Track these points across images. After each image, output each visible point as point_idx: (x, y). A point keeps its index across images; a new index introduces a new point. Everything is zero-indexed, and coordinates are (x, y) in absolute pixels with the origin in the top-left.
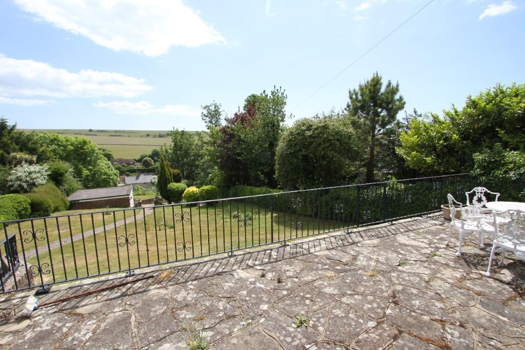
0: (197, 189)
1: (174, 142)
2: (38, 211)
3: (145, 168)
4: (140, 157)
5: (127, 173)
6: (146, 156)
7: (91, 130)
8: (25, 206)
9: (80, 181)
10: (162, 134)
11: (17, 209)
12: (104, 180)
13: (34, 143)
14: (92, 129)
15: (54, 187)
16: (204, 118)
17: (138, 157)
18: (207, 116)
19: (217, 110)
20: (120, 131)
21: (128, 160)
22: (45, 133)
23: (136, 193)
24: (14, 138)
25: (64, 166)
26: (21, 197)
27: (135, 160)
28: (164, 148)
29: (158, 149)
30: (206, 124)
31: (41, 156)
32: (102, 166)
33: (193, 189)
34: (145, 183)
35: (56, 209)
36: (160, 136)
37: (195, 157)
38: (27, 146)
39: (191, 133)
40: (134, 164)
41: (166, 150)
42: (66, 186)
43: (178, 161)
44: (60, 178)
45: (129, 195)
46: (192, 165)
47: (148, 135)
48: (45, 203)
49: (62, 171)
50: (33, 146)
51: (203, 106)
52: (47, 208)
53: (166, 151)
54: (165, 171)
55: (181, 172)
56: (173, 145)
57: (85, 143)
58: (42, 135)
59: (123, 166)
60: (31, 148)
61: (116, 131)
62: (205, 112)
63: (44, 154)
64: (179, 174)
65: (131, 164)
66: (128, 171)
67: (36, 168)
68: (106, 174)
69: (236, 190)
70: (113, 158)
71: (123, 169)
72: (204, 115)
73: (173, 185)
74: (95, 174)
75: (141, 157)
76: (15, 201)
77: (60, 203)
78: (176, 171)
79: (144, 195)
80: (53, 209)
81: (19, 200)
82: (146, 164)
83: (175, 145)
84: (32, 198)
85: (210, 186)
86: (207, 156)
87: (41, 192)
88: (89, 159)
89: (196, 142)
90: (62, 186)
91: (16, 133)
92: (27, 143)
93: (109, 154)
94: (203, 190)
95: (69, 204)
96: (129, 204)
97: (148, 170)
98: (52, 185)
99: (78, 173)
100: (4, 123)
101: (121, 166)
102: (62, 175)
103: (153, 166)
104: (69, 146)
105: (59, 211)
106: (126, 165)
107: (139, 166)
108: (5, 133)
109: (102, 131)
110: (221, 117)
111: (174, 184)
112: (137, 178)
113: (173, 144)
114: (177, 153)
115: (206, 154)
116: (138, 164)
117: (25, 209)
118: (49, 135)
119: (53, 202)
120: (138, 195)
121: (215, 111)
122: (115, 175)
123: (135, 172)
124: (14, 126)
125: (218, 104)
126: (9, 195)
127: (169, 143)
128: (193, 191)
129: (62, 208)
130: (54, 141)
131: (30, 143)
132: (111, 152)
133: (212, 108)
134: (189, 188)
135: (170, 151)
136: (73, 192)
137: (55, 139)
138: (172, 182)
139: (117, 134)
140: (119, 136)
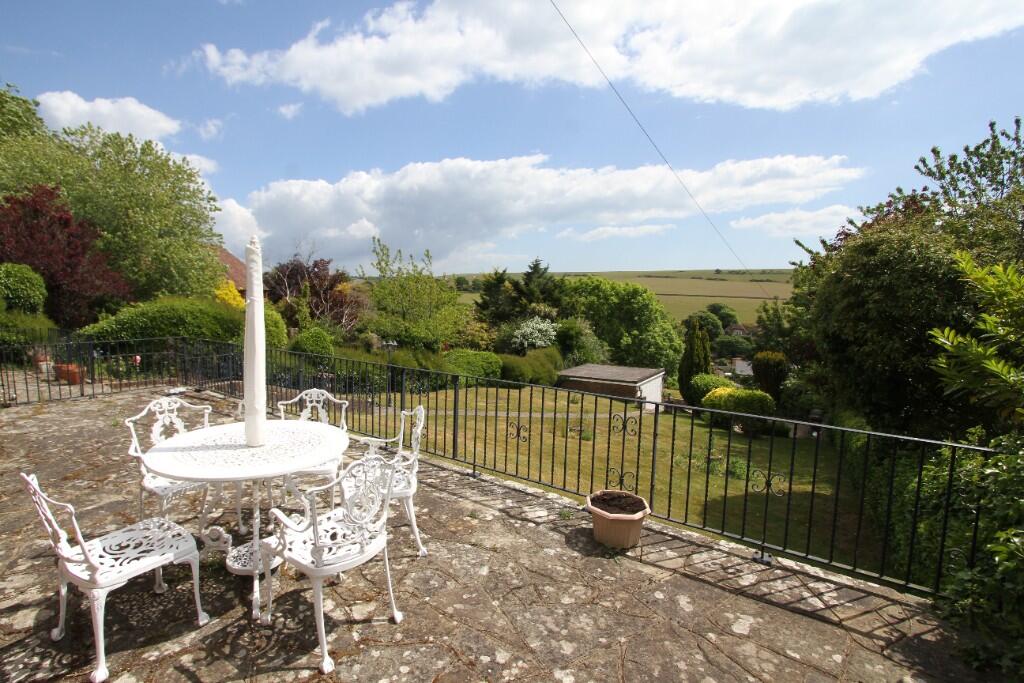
8: (494, 369)
11: (485, 370)
12: (652, 356)
13: (561, 291)
14: (720, 268)
15: (557, 354)
20: (771, 272)
24: (542, 283)
32: (655, 332)
35: (534, 381)
38: (552, 295)
42: (578, 355)
44: (570, 343)
48: (517, 370)
49: (571, 332)
50: (559, 295)
57: (635, 293)
60: (556, 297)
61: (764, 272)
67: (545, 325)
68: (656, 345)
70: (735, 322)
73: (701, 379)
76: (486, 361)
77: (546, 375)
81: (490, 360)
84: (510, 362)
87: (532, 356)
88: (637, 318)
90: (572, 354)
92: (553, 291)
93: (730, 315)
98: (555, 352)
102: (572, 338)
104: (612, 298)
108: (536, 277)
117: (494, 373)
124: (546, 269)
129: (545, 382)
130: (595, 290)
132: (733, 311)
134: (718, 390)
139: (764, 277)
140: (768, 281)
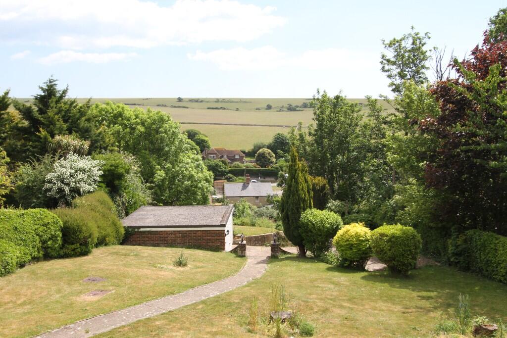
0: (367, 230)
1: (317, 119)
2: (73, 244)
3: (259, 168)
4: (253, 147)
5: (230, 175)
6: (263, 147)
7: (180, 100)
8: (53, 233)
9: (150, 188)
10: (294, 105)
11: (41, 236)
12: (187, 190)
13: (88, 120)
14: (182, 97)
15: (107, 198)
16: (387, 67)
17: (248, 148)
18: (394, 63)
19: (419, 49)
20: (223, 101)
21: (232, 152)
22: (108, 104)
23: (239, 221)
24: (62, 110)
25: (126, 161)
26: (50, 215)
27: (244, 152)
28: (296, 132)
29: (286, 132)
30: (389, 81)
31: (96, 141)
32: (188, 164)
33: (358, 229)
34: (257, 197)
35: (102, 242)
36: (291, 109)
37: (360, 153)
38: (79, 125)
39: (354, 103)
40: (241, 159)
41: (301, 135)
42: (126, 197)
43: (324, 160)
44: (117, 182)
45: (224, 226)
46: (351, 169)
47: (269, 107)
48: (84, 229)
49: (121, 170)
50: (87, 124)
51: (387, 42)
52: (85, 238)
53: (302, 138)
54: (297, 182)
55: (329, 183)
56: (315, 127)
57: (161, 120)
58: (104, 106)
59: (223, 162)
60: (83, 127)
61: (217, 101)
62: (390, 54)
63: (100, 138)
64: (323, 188)
65: (236, 160)
66: (231, 172)
67: (84, 163)
68: (191, 178)
69: (465, 241)
70: (208, 147)
71: (223, 168)
72: (388, 61)
73: (314, 215)
74: (174, 178)
75: (255, 147)
76: (40, 222)
77: (110, 230)
78: (320, 181)
79: (253, 225)
80: (96, 241)
81: (46, 221)
82: (262, 160)
83: (320, 126)
84: (65, 218)
85: (399, 226)
86: (394, 153)
87: (84, 206)
88: (167, 149)
89: (365, 121)
90: (120, 196)
91: (65, 103)
92: (78, 119)
93: (203, 141)
94: (382, 235)
95: (123, 232)
96: (223, 243)
97: (265, 173)
98: (103, 195)
99: (147, 175)
100: (52, 86)
101: (220, 163)
102: (120, 177)
103: (274, 166)
104: (138, 127)
105: (106, 245)
106: (228, 161)
107: (249, 163)
108: (52, 102)
109: (197, 101)
110: (427, 63)
111: (316, 211)
112: (245, 187)
113: (315, 124)
114: (322, 143)
115: (390, 149)
116: (249, 159)
117: (53, 238)
118: (113, 106)
119: (98, 227)
120: (242, 224)
121: (412, 50)
122: (207, 180)
123: (242, 175)
124: (65, 92)
125: (421, 35)
126: (33, 210)
127: (307, 121)
128: (357, 236)
129: (112, 239)
130: (117, 117)
131: (84, 119)
132: (208, 136)
133: (408, 44)
134: (347, 227)
135: (309, 139)
136: (136, 209)
137: (120, 115)
138: (310, 207)
139: (219, 105)
140: (222, 108)
